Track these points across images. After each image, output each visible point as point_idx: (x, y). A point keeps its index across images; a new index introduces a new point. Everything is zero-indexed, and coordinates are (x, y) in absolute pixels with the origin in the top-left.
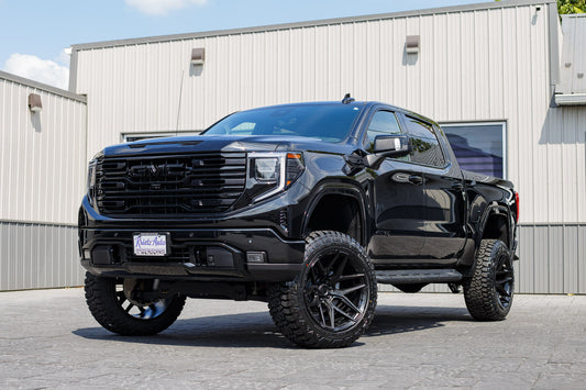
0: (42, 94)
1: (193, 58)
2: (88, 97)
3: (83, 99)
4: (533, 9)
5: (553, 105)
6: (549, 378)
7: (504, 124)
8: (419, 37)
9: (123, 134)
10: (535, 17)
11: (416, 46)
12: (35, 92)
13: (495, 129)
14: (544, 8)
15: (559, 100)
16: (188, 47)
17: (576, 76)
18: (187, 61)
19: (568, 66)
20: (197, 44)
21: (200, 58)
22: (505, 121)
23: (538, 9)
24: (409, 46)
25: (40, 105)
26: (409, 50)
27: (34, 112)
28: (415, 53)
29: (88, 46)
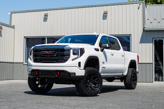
0: (2, 26)
1: (45, 16)
2: (15, 26)
3: (13, 27)
4: (139, 4)
5: (144, 30)
6: (141, 106)
7: (130, 35)
8: (107, 11)
9: (25, 37)
10: (139, 7)
11: (106, 14)
13: (128, 37)
14: (142, 4)
16: (43, 13)
17: (150, 22)
18: (43, 17)
19: (148, 20)
20: (46, 12)
21: (46, 16)
22: (131, 35)
23: (140, 4)
24: (105, 14)
25: (2, 29)
26: (104, 15)
27: (0, 31)
28: (106, 16)
29: (15, 13)
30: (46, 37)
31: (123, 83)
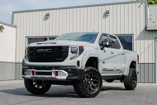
0: (4, 25)
2: (17, 26)
3: (15, 27)
5: (146, 30)
7: (132, 35)
8: (109, 11)
9: (27, 37)
11: (108, 13)
12: (2, 25)
13: (131, 37)
14: (144, 3)
15: (148, 29)
16: (45, 13)
17: (152, 22)
19: (150, 19)
20: (48, 12)
21: (48, 16)
23: (142, 3)
25: (3, 29)
27: (2, 31)
29: (17, 12)
30: (48, 37)
31: (123, 83)
